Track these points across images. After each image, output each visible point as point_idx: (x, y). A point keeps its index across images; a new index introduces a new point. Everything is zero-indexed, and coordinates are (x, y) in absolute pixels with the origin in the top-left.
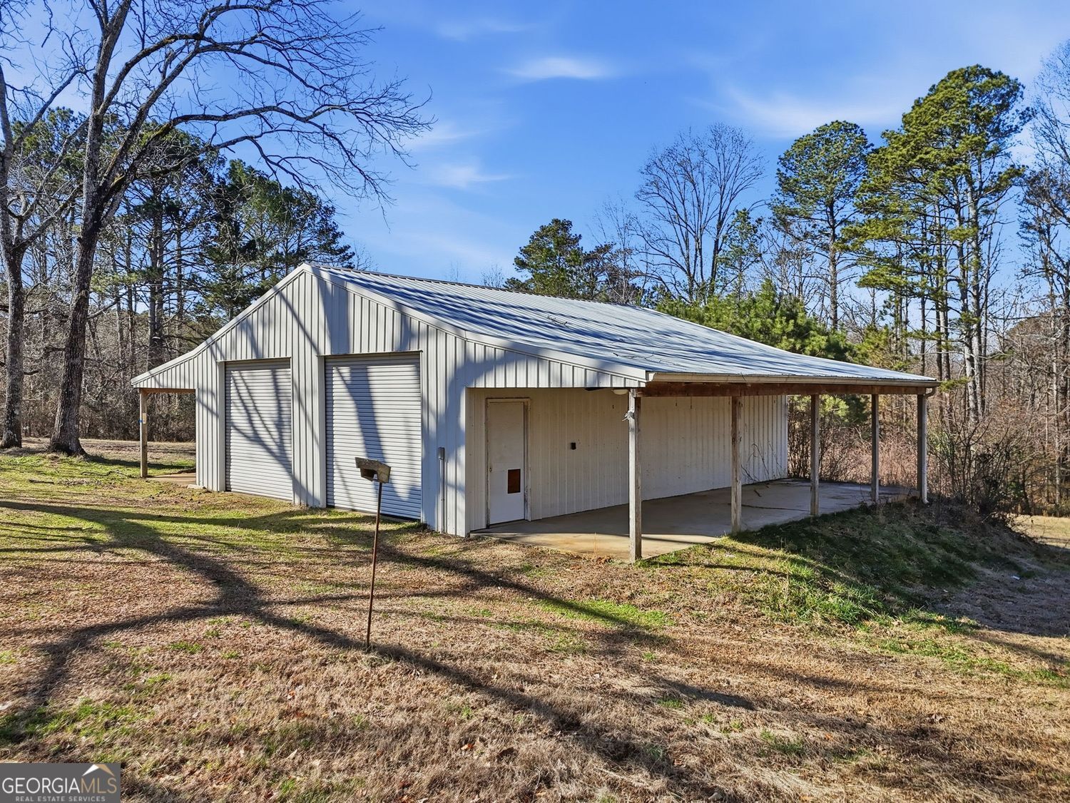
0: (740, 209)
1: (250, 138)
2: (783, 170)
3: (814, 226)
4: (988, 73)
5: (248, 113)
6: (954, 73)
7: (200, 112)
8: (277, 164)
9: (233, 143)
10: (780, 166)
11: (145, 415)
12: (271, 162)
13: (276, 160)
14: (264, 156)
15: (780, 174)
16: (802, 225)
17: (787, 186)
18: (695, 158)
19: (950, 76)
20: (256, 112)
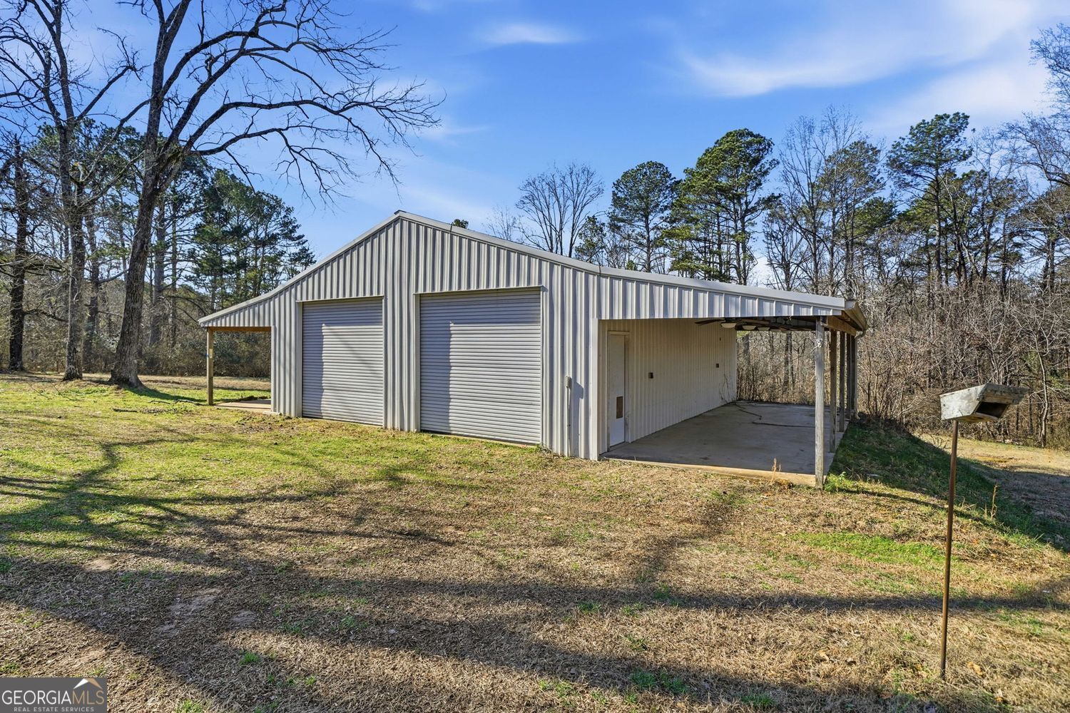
0: (591, 216)
1: (279, 130)
2: (616, 192)
3: (633, 231)
4: (751, 134)
5: (289, 104)
6: (731, 133)
7: (249, 100)
8: (299, 153)
9: (266, 132)
10: (614, 189)
11: (211, 350)
12: (294, 151)
13: (298, 150)
14: (288, 145)
15: (614, 194)
16: (627, 229)
17: (617, 201)
18: (558, 182)
19: (728, 135)
20: (296, 104)
